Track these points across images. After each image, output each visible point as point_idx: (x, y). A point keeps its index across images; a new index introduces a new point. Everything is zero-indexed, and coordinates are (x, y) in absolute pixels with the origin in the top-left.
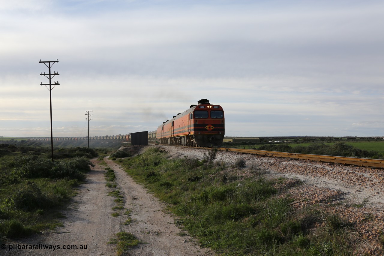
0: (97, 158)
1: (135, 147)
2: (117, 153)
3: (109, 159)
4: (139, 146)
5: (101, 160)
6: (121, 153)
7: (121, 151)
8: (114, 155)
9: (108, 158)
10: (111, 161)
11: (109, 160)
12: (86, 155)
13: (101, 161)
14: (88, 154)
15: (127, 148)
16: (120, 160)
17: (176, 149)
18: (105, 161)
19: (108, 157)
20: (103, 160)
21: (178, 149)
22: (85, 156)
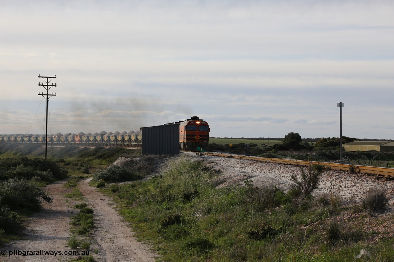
0: (64, 182)
1: (150, 159)
2: (109, 171)
3: (91, 184)
4: (158, 155)
5: (72, 186)
6: (117, 171)
7: (118, 168)
8: (102, 177)
9: (89, 183)
10: (94, 188)
11: (90, 186)
12: (39, 175)
13: (72, 189)
14: (45, 173)
15: (131, 161)
16: (113, 187)
17: (239, 165)
18: (80, 190)
19: (89, 180)
20: (76, 188)
21: (243, 166)
22: (36, 177)
